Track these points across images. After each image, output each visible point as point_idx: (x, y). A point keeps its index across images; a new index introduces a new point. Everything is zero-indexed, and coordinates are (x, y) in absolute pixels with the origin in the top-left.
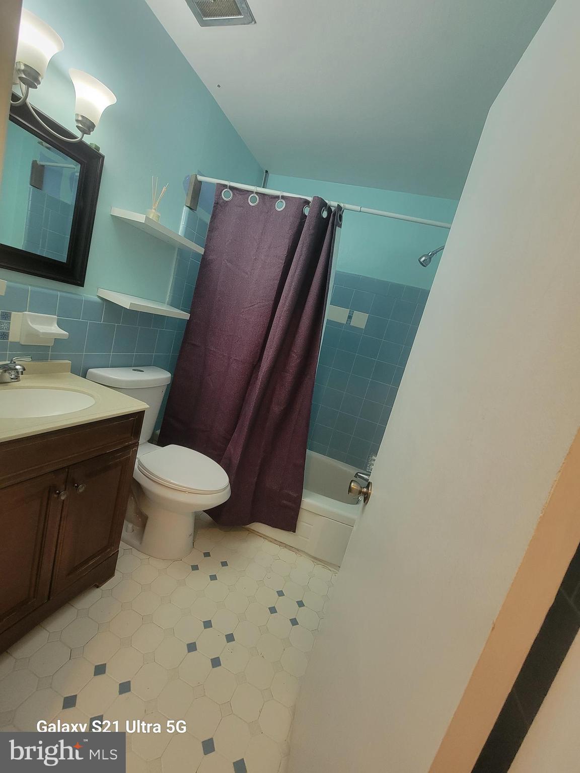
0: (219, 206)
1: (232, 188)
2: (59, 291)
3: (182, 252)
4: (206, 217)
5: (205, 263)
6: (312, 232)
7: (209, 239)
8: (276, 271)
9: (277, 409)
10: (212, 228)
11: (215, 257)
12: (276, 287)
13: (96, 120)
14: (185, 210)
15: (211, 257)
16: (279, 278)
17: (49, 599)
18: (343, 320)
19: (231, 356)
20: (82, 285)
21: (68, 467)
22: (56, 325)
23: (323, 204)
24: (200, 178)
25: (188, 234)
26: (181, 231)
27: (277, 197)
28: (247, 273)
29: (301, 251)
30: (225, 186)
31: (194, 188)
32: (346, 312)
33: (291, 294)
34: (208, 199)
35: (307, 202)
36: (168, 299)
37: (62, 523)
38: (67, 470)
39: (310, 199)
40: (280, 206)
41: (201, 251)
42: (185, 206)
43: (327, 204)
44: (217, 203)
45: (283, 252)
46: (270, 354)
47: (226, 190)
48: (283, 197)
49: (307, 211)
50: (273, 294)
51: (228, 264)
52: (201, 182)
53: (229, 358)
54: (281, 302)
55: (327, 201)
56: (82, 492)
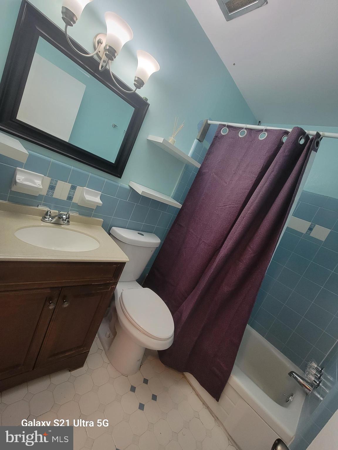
0: (218, 138)
1: (229, 127)
2: (107, 179)
3: (188, 167)
4: (207, 144)
5: (200, 174)
6: (287, 154)
7: (206, 159)
8: (248, 183)
9: (226, 288)
10: (209, 152)
11: (207, 171)
12: (246, 194)
13: (146, 80)
14: (196, 141)
15: (204, 171)
16: (250, 188)
17: (33, 369)
18: (304, 230)
19: (202, 239)
20: (120, 177)
21: (62, 287)
22: (99, 198)
23: (301, 133)
24: (209, 122)
25: (194, 156)
26: (190, 154)
27: (262, 131)
28: (226, 183)
29: (274, 168)
30: (224, 125)
31: (204, 128)
32: (308, 224)
33: (257, 201)
34: (212, 134)
35: (286, 133)
36: (172, 194)
37: (51, 322)
38: (60, 289)
39: (290, 130)
40: (262, 137)
41: (199, 166)
42: (196, 139)
43: (305, 133)
44: (217, 137)
45: (257, 169)
46: (230, 244)
47: (225, 128)
48: (266, 130)
49: (285, 139)
50: (244, 198)
51: (215, 176)
52: (210, 125)
53: (200, 239)
54: (247, 206)
55: (306, 131)
56: (65, 308)
